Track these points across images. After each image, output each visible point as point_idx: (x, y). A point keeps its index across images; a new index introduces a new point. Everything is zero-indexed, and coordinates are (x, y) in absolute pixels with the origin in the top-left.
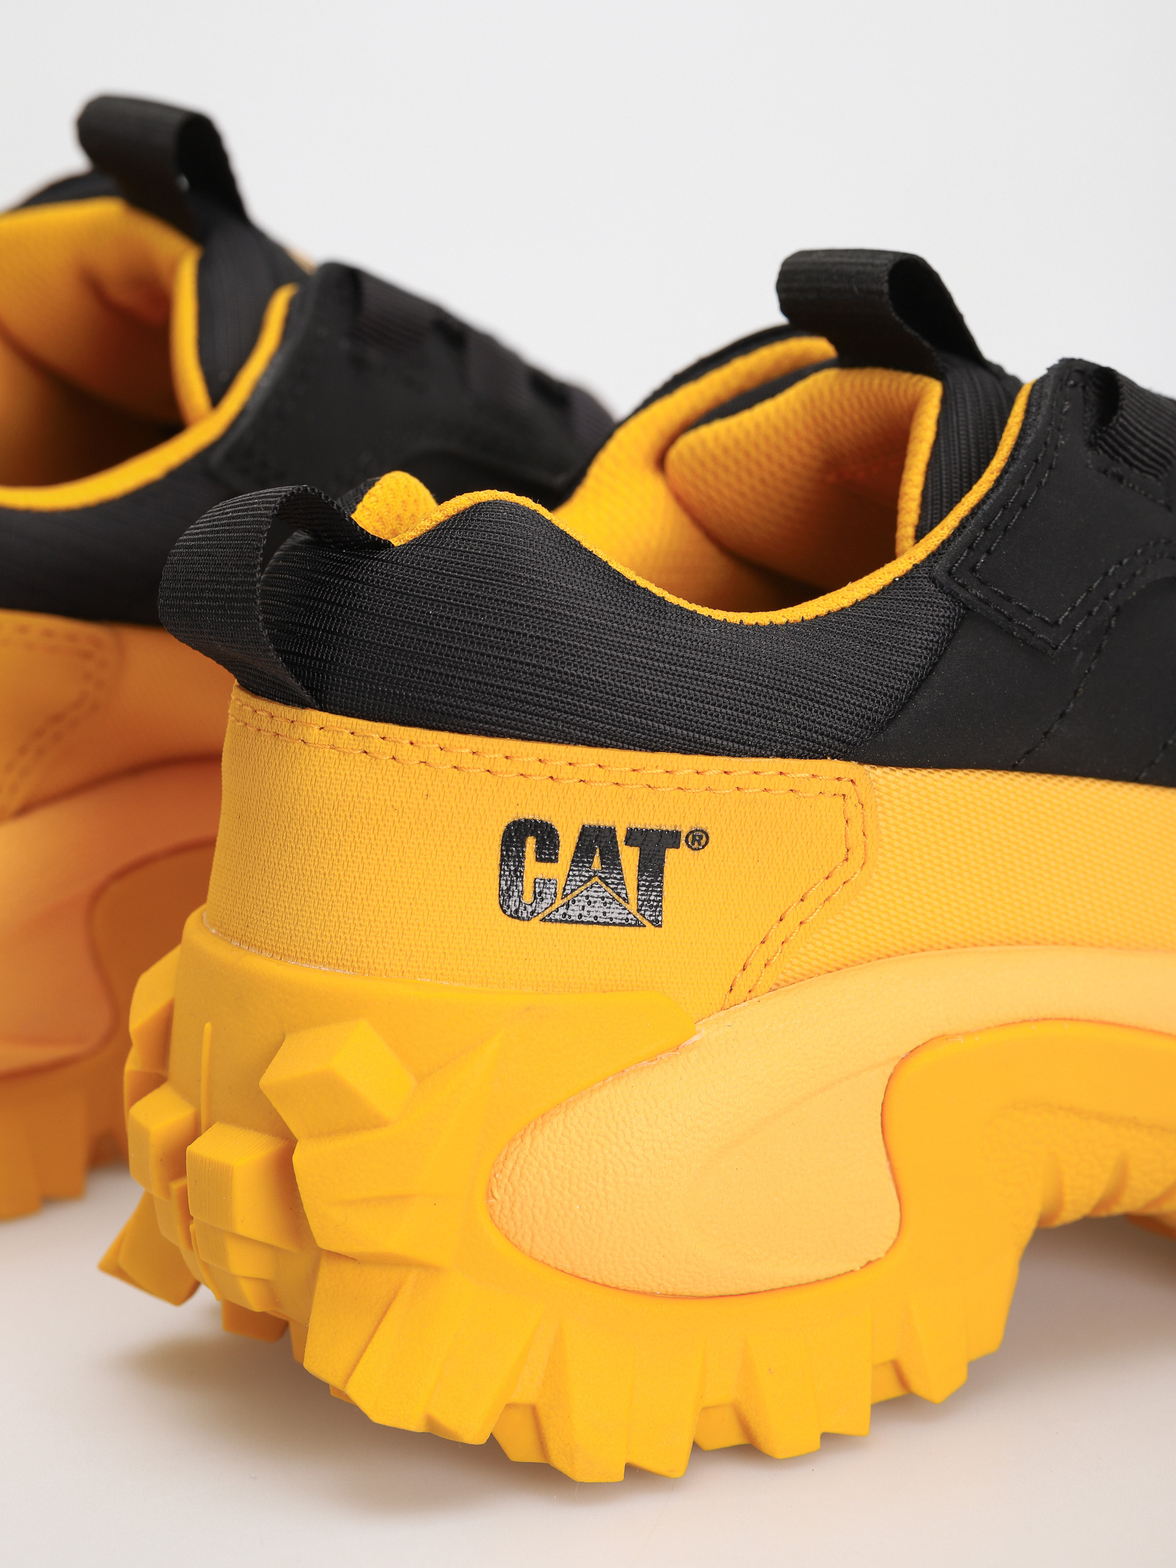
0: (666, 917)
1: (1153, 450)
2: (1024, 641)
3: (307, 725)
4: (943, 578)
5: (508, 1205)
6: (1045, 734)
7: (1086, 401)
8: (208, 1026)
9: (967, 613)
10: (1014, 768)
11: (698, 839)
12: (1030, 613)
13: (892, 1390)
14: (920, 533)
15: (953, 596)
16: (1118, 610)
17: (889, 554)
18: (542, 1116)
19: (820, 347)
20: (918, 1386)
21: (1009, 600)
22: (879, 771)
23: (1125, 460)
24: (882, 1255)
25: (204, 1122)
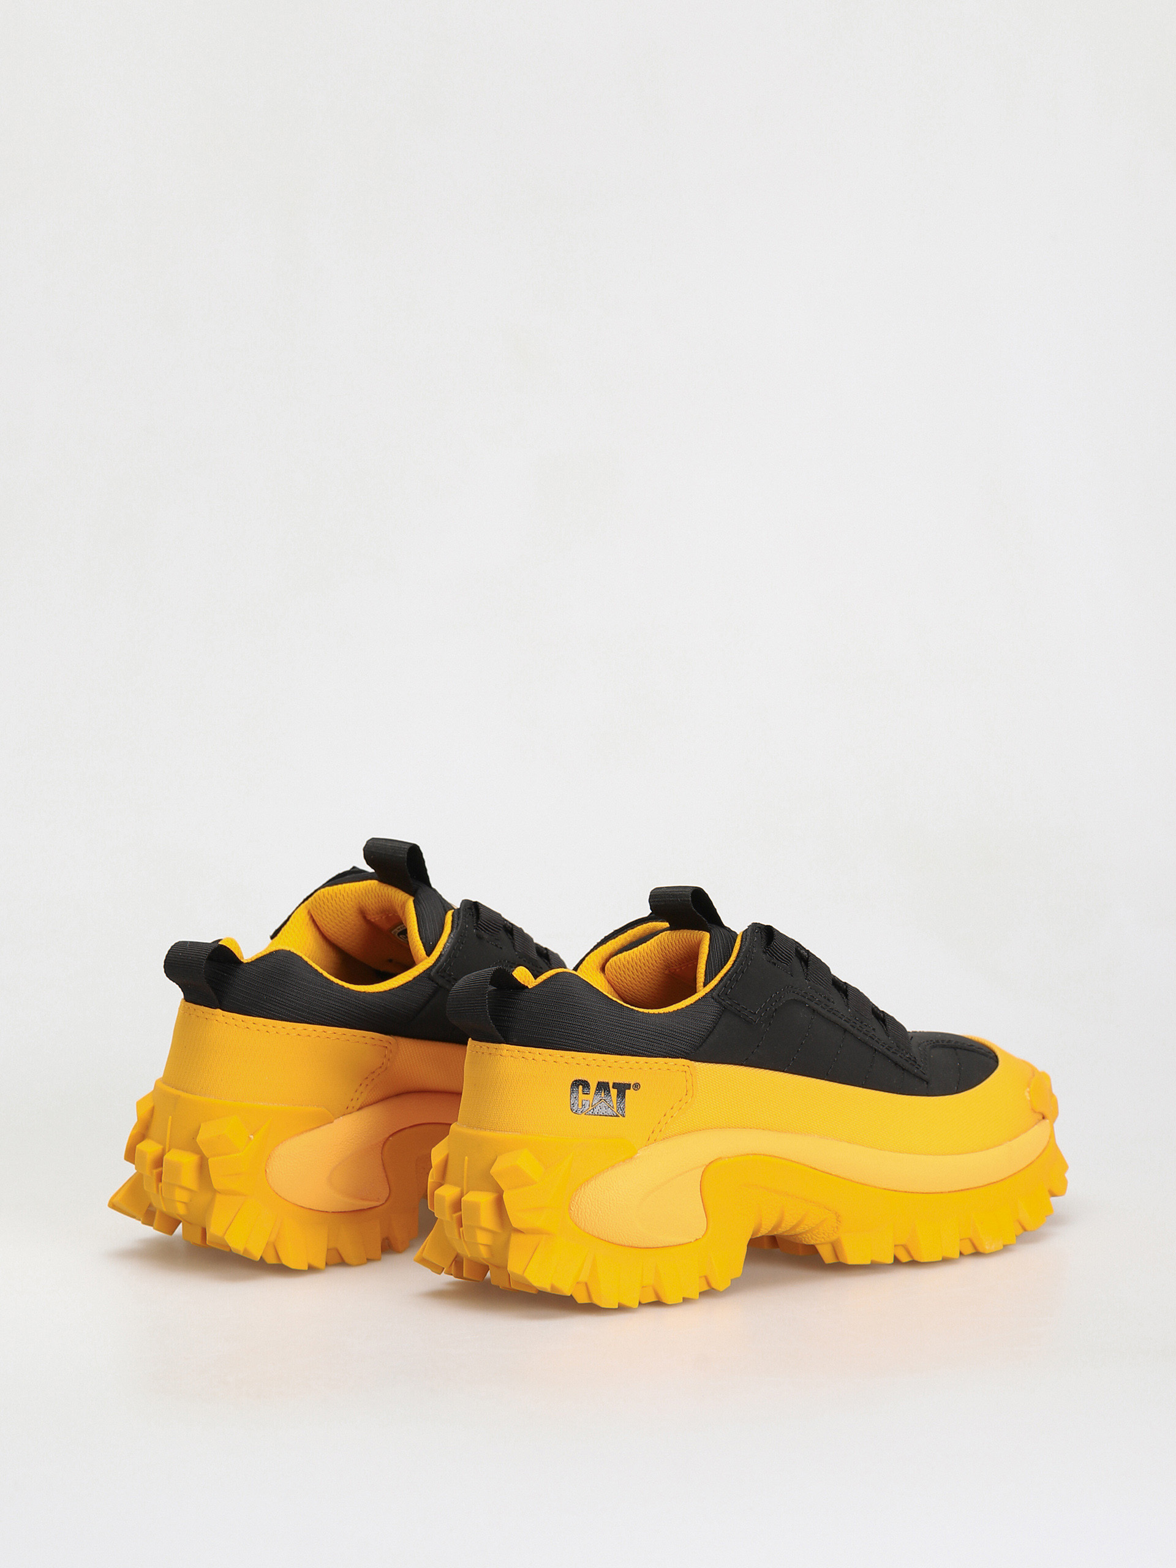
0: (626, 1114)
1: (785, 955)
2: (745, 1019)
3: (502, 1049)
4: (717, 997)
5: (576, 1212)
6: (752, 1053)
7: (762, 937)
8: (466, 1157)
9: (724, 1010)
10: (742, 1065)
11: (637, 1086)
12: (746, 1009)
13: (706, 1288)
14: (705, 985)
15: (720, 1003)
16: (776, 1010)
17: (694, 991)
18: (587, 1181)
19: (667, 925)
20: (714, 1285)
21: (739, 1005)
22: (697, 1063)
23: (776, 958)
24: (701, 1237)
25: (465, 1193)
